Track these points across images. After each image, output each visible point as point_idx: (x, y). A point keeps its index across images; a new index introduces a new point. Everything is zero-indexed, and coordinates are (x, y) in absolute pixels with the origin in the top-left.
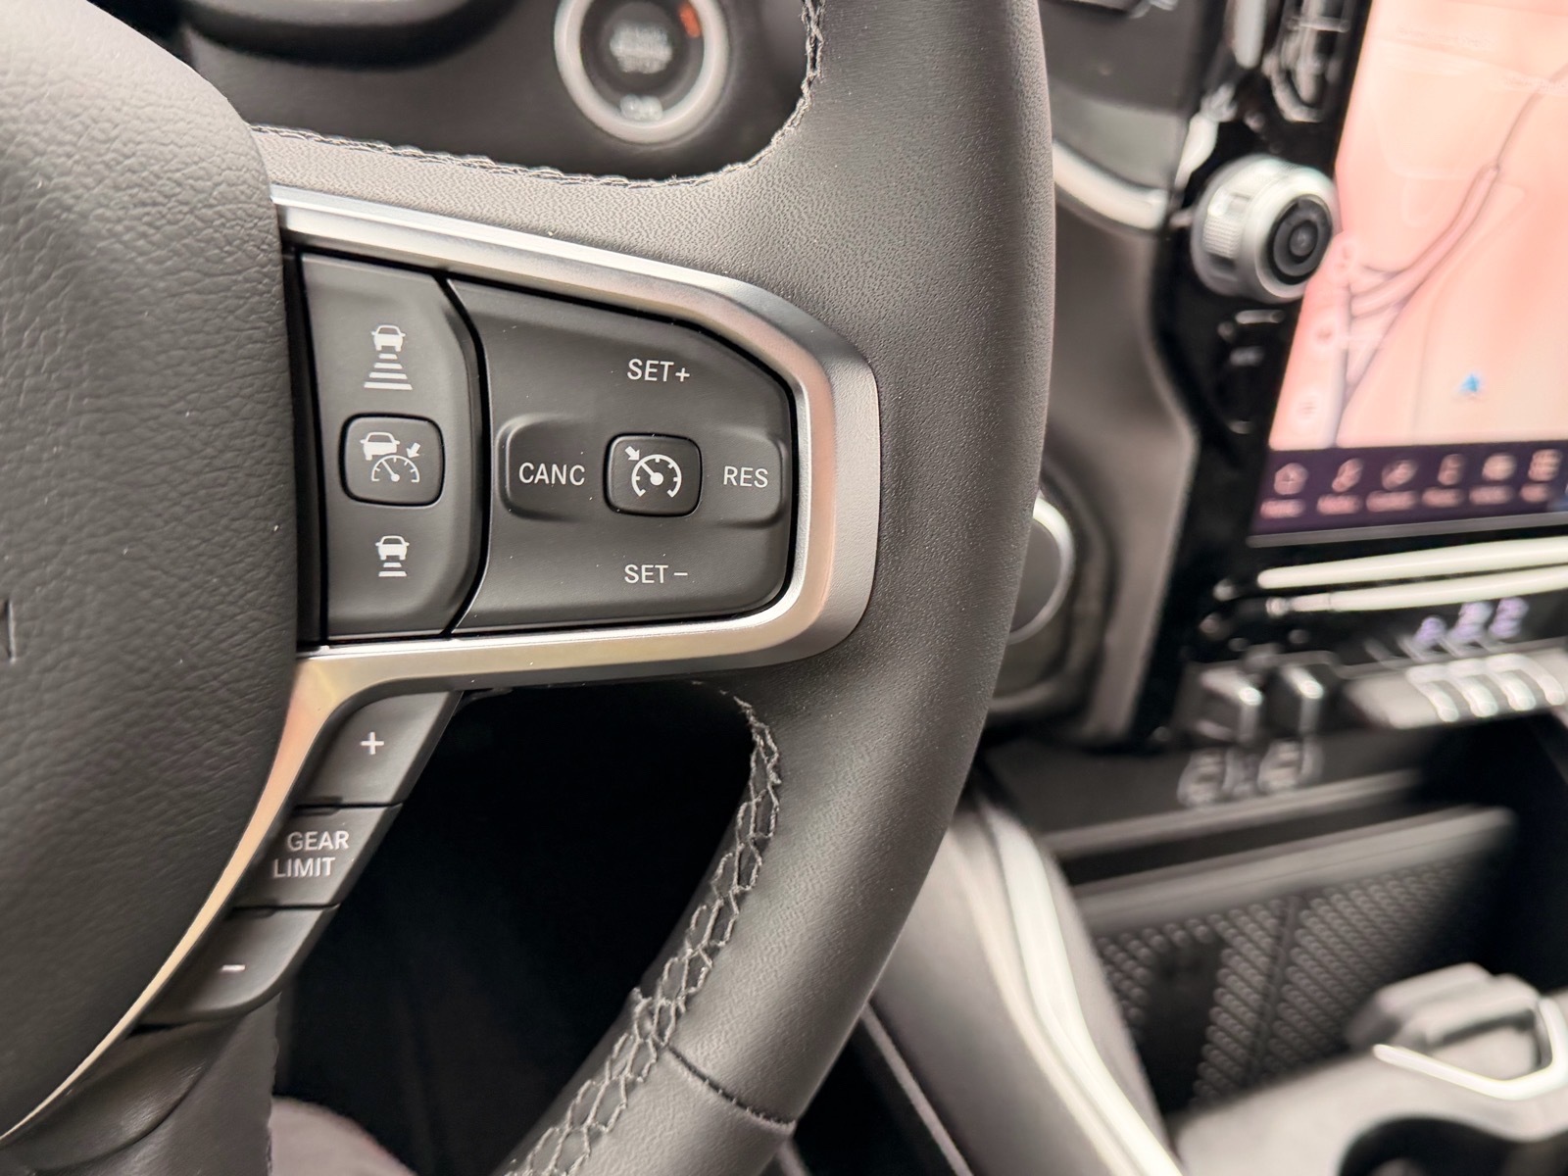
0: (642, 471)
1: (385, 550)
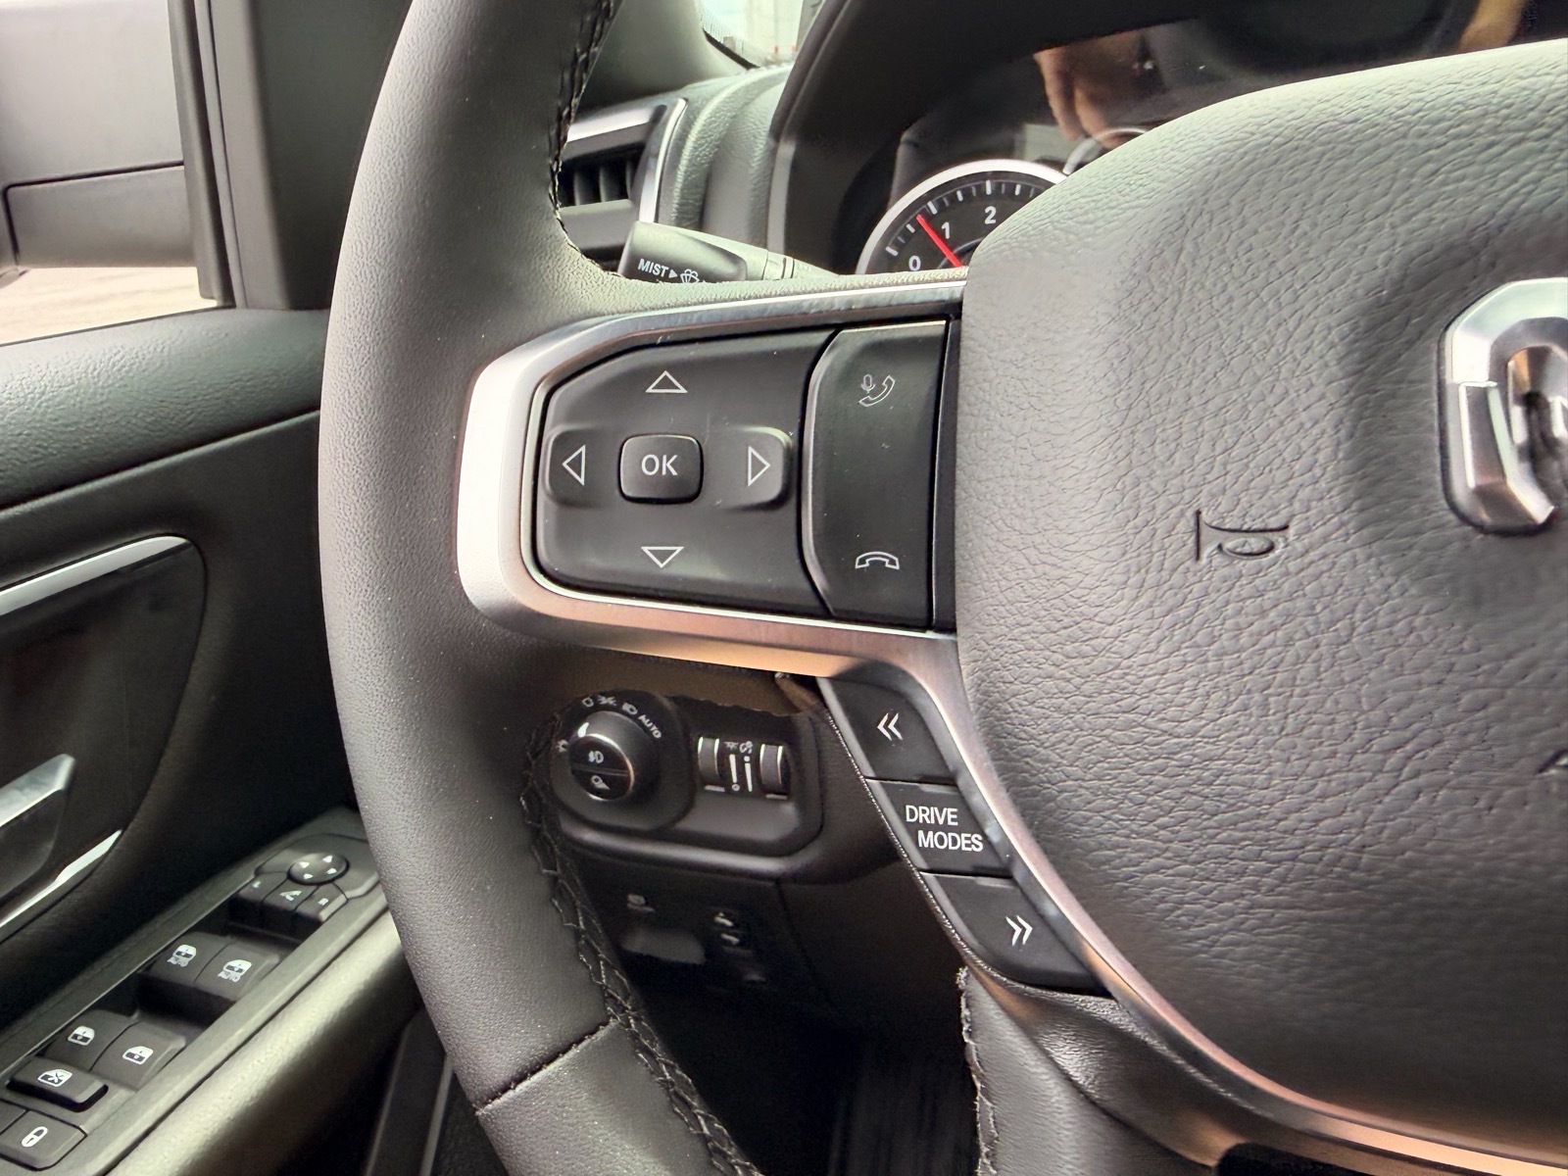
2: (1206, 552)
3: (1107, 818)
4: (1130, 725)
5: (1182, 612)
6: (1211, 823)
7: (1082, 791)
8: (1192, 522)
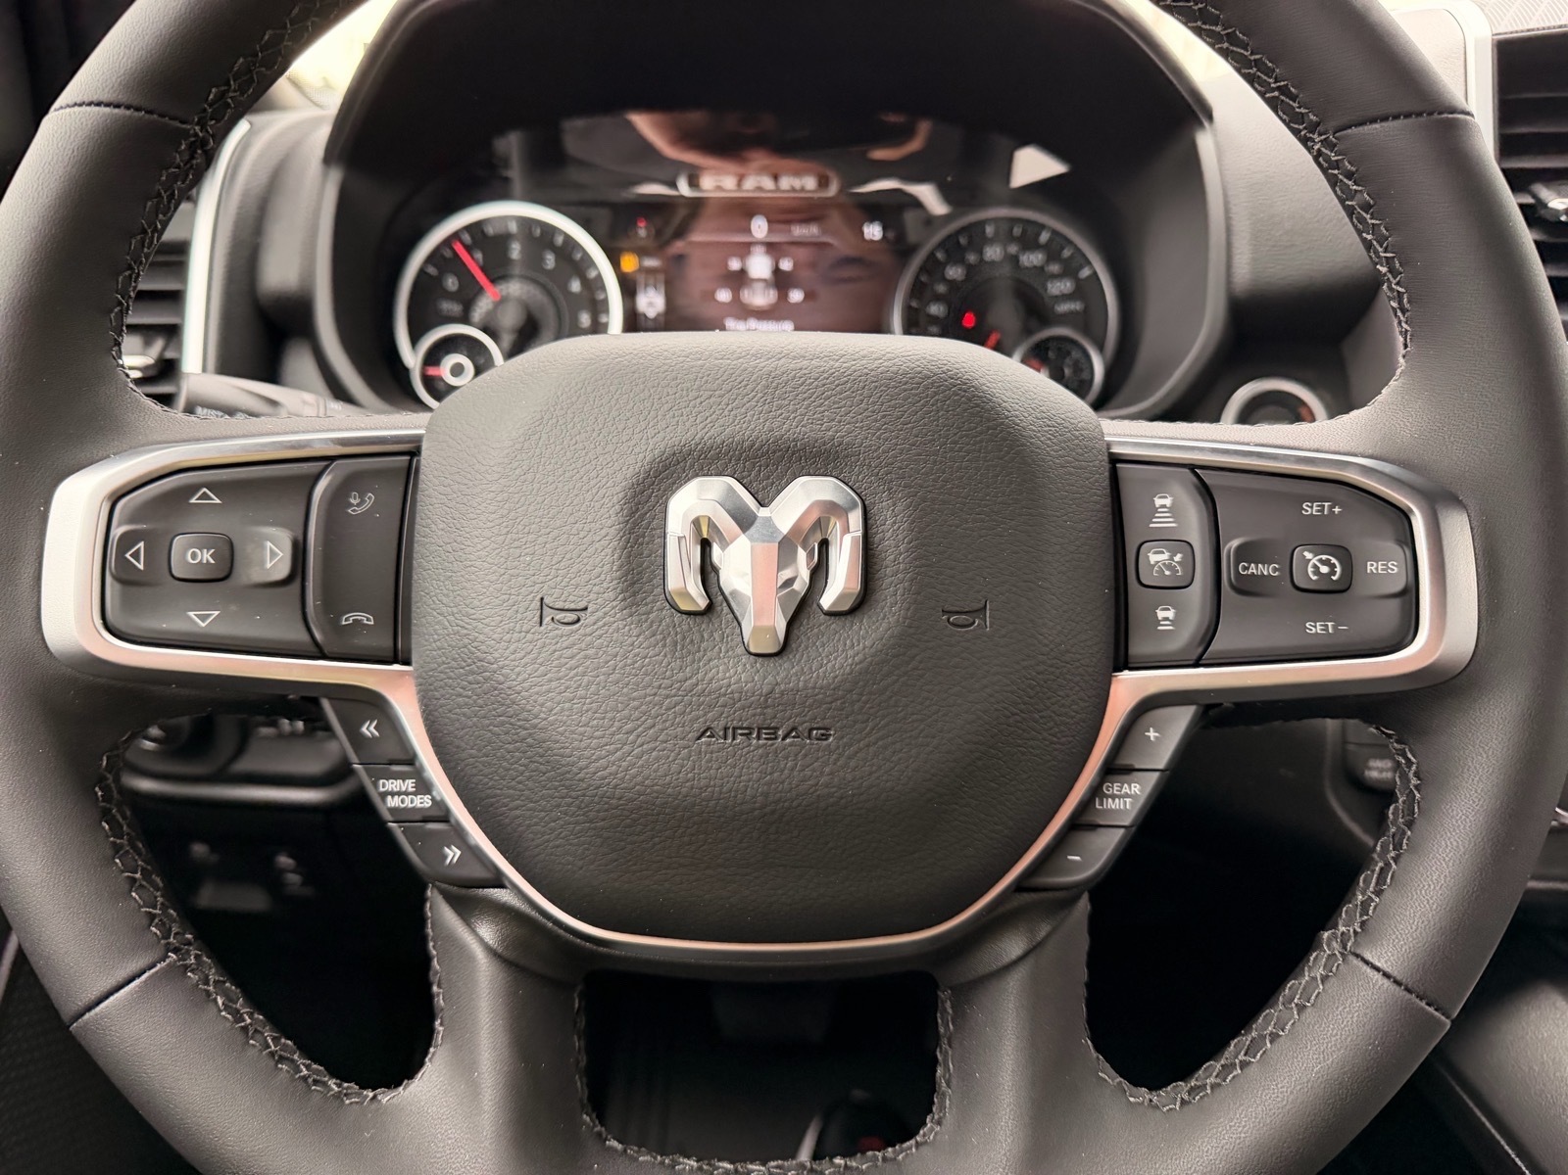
0: (1315, 566)
1: (1161, 614)
2: (547, 620)
3: (491, 779)
4: (502, 724)
5: (531, 656)
6: (543, 778)
7: (477, 764)
8: (539, 604)
